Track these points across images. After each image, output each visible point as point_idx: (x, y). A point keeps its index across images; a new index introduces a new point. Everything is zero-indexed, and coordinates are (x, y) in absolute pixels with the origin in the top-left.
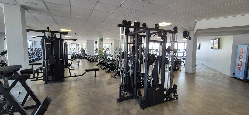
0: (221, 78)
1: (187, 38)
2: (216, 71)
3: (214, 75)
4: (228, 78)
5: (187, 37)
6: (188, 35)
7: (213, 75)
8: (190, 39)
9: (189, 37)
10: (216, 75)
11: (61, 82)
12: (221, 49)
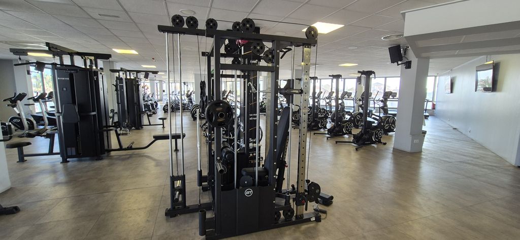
0: (488, 169)
1: (400, 62)
2: (482, 147)
3: (472, 159)
4: (509, 168)
5: (401, 60)
6: (403, 56)
7: (468, 158)
8: (408, 65)
9: (405, 60)
10: (478, 158)
11: (96, 160)
12: (500, 91)
